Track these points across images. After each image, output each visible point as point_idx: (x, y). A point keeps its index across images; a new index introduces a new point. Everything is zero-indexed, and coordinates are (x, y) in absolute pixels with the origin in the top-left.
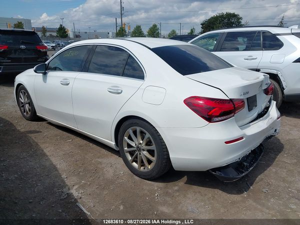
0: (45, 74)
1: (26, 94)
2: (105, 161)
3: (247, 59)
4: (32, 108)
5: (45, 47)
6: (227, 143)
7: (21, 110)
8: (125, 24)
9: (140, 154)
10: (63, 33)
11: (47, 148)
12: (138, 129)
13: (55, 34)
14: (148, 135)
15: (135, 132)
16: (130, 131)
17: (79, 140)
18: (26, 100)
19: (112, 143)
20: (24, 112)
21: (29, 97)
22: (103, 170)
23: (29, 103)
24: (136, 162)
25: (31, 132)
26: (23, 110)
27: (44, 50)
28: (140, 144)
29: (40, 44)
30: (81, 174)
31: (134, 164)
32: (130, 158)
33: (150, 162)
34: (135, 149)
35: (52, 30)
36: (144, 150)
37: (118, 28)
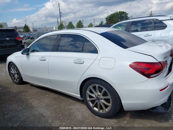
0: (28, 54)
1: (15, 68)
2: (73, 107)
3: (146, 36)
4: (20, 77)
5: (21, 38)
6: (161, 90)
7: (12, 78)
8: (62, 22)
9: (99, 102)
10: (27, 29)
11: (34, 102)
12: (97, 86)
13: (22, 30)
14: (104, 89)
15: (95, 88)
16: (91, 87)
17: (53, 95)
18: (15, 71)
19: (78, 96)
20: (14, 79)
21: (17, 70)
22: (74, 114)
23: (17, 74)
24: (97, 107)
25: (21, 92)
26: (13, 78)
27: (21, 40)
28: (99, 95)
29: (18, 36)
30: (61, 118)
31: (95, 109)
32: (91, 105)
33: (106, 107)
34: (95, 99)
35: (20, 28)
36: (102, 99)
37: (59, 24)
